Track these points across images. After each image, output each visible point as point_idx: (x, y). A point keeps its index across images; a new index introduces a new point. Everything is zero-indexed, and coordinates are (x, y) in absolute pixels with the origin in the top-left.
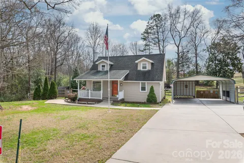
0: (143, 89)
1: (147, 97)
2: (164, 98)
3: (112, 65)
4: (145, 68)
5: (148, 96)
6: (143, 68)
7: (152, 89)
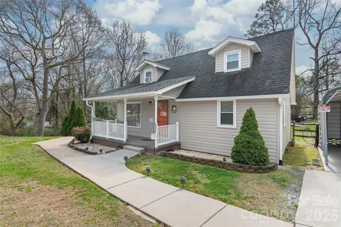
0: (227, 119)
1: (233, 144)
2: (292, 144)
3: (166, 71)
4: (235, 64)
5: (237, 141)
6: (230, 65)
7: (250, 118)
